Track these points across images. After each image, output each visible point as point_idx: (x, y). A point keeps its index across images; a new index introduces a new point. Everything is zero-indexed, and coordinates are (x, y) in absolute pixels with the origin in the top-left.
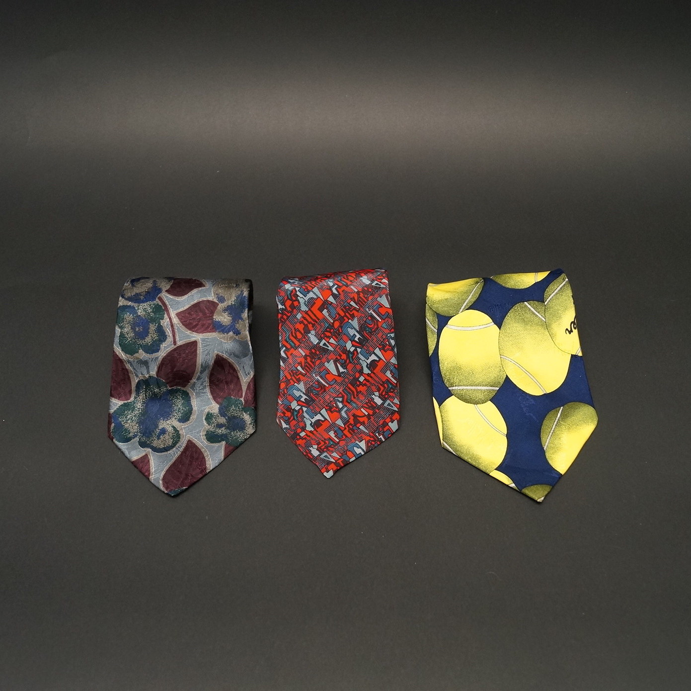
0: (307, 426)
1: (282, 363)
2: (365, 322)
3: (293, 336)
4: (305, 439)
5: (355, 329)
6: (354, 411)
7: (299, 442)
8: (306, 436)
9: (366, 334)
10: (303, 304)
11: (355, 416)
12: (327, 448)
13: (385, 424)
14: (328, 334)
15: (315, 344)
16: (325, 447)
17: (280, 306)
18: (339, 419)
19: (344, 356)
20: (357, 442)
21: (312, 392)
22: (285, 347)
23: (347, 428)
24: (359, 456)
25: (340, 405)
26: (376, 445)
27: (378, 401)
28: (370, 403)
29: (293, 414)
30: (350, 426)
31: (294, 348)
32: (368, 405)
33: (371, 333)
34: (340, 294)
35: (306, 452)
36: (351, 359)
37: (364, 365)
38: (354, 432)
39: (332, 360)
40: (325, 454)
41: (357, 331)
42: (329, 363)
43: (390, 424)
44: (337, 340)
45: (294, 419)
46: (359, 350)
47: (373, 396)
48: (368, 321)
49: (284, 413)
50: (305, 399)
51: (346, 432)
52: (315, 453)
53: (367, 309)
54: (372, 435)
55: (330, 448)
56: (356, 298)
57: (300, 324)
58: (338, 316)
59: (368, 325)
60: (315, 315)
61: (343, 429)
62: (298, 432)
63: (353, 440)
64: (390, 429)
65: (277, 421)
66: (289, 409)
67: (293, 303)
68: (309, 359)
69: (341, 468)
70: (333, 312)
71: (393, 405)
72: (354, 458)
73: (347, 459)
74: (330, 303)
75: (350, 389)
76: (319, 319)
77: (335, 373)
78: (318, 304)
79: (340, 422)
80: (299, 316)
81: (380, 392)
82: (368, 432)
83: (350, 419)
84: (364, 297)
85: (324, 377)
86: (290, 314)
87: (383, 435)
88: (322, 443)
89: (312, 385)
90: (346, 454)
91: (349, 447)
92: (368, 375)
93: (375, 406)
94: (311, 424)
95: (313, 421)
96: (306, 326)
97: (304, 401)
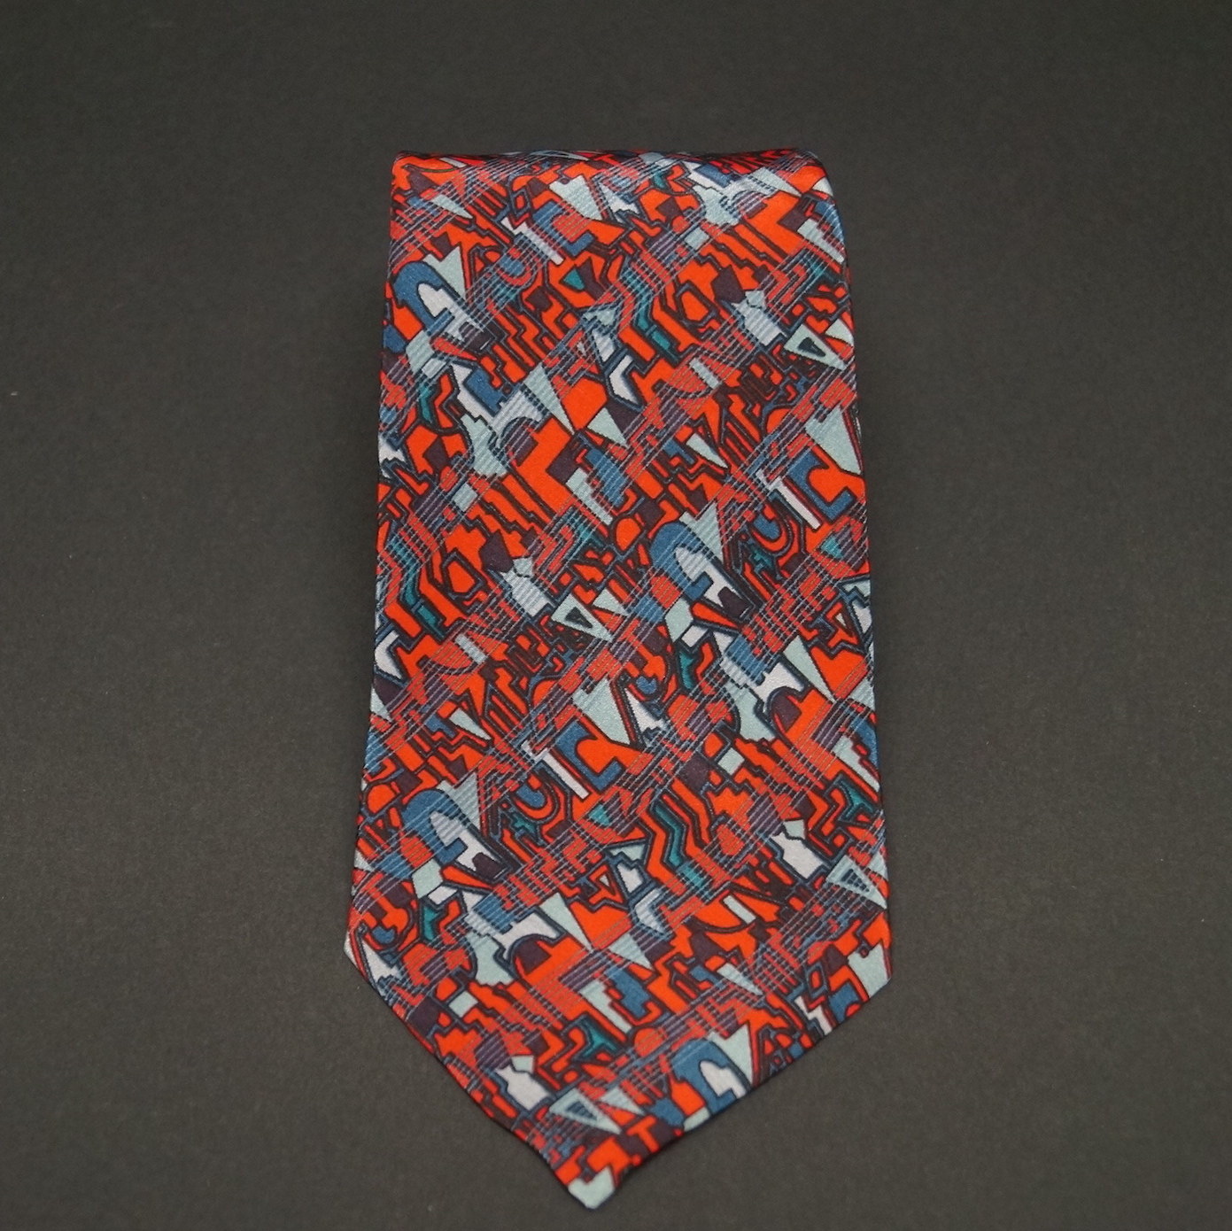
0: (481, 963)
1: (376, 705)
2: (749, 524)
3: (432, 581)
4: (476, 1026)
5: (709, 555)
6: (695, 908)
7: (452, 1043)
8: (477, 1014)
9: (752, 578)
10: (485, 447)
11: (694, 925)
12: (578, 1065)
13: (834, 961)
14: (589, 572)
15: (533, 612)
16: (570, 1061)
17: (386, 452)
18: (627, 936)
19: (657, 666)
20: (714, 1037)
21: (507, 822)
22: (398, 628)
23: (666, 974)
24: (722, 1104)
25: (632, 880)
26: (796, 1050)
27: (803, 861)
28: (767, 872)
29: (416, 919)
30: (678, 965)
31: (434, 635)
32: (757, 881)
33: (772, 574)
34: (642, 401)
35: (484, 1090)
36: (685, 676)
37: (746, 706)
38: (698, 991)
39: (605, 682)
40: (573, 1096)
41: (716, 562)
42: (594, 694)
43: (855, 960)
44: (626, 598)
45: (422, 939)
46: (723, 641)
47: (780, 839)
48: (760, 523)
49: (378, 912)
50: (479, 859)
51: (660, 988)
52: (525, 1090)
53: (760, 475)
54: (777, 1003)
55: (590, 1068)
56: (713, 419)
57: (468, 530)
58: (633, 497)
59: (764, 542)
60: (535, 497)
61: (645, 975)
62: (442, 994)
63: (695, 1027)
64: (854, 983)
65: (348, 949)
66: (403, 895)
67: (439, 442)
68: (504, 680)
69: (649, 1158)
70: (615, 481)
71: (867, 882)
72: (701, 1116)
73: (673, 1118)
74: (599, 441)
75: (680, 802)
76: (551, 513)
77: (619, 734)
78: (551, 446)
79: (627, 949)
80: (465, 498)
81: (813, 821)
82: (757, 991)
83: (674, 936)
84: (750, 417)
85: (570, 754)
86: (425, 486)
87: (826, 1007)
88: (556, 1044)
89: (513, 794)
90: (669, 1095)
91: (680, 1061)
92: (762, 746)
93: (789, 882)
94: (498, 957)
95: (508, 940)
96: (493, 540)
97: (471, 866)
